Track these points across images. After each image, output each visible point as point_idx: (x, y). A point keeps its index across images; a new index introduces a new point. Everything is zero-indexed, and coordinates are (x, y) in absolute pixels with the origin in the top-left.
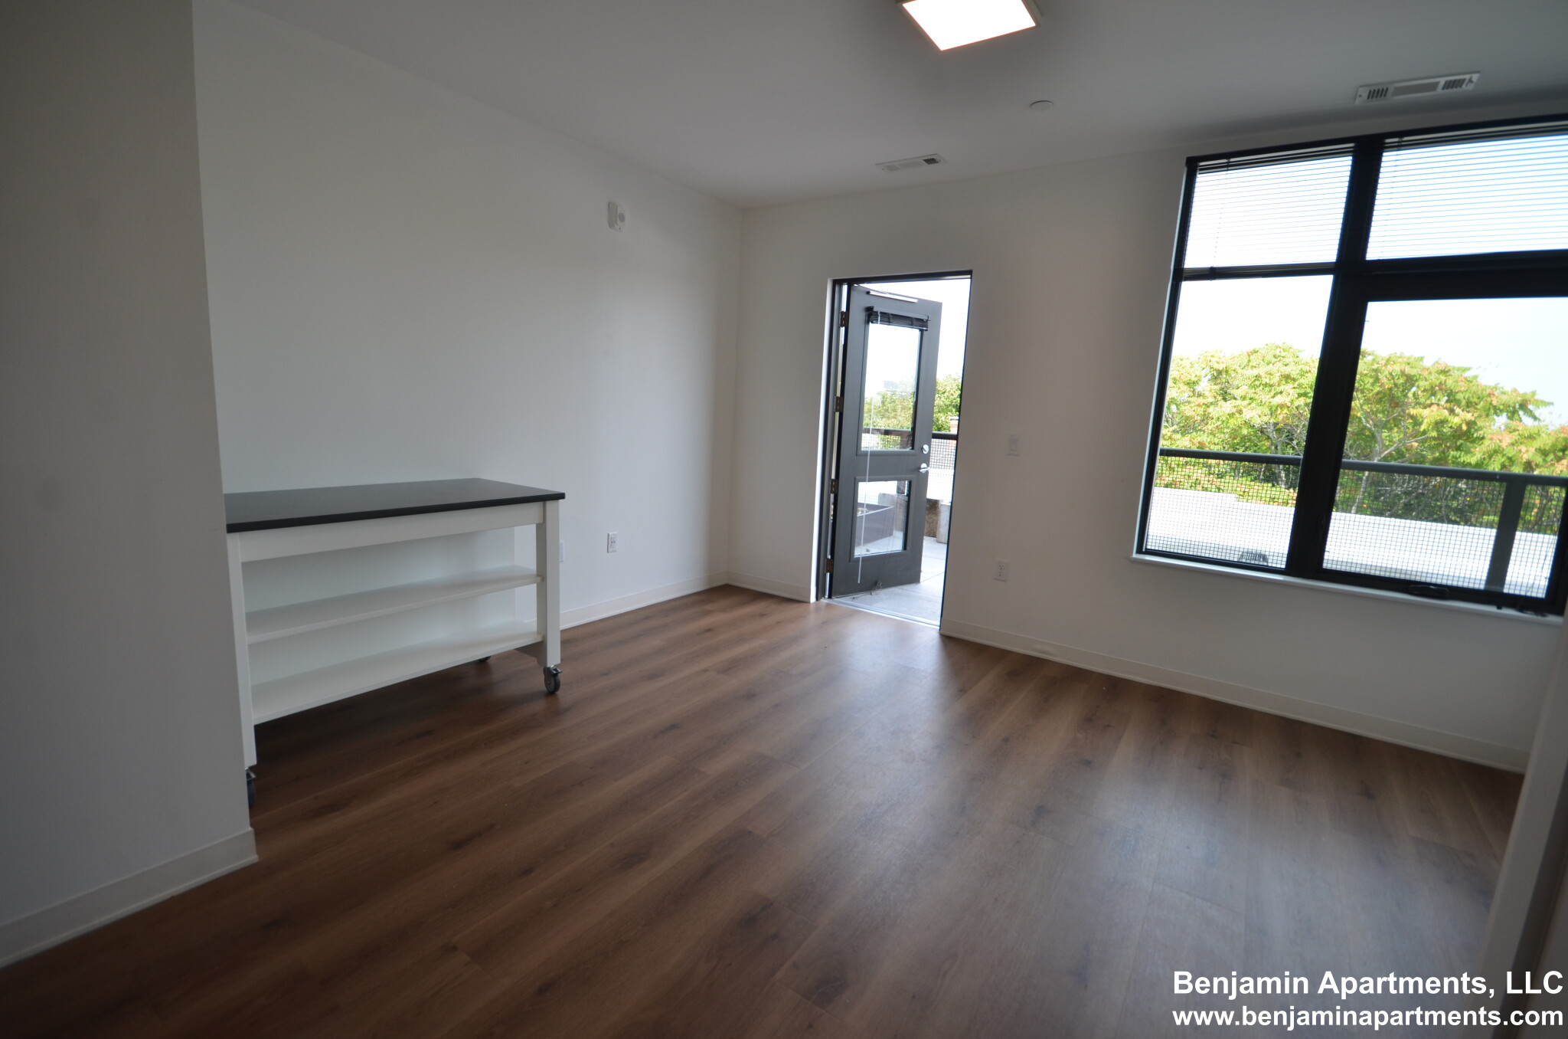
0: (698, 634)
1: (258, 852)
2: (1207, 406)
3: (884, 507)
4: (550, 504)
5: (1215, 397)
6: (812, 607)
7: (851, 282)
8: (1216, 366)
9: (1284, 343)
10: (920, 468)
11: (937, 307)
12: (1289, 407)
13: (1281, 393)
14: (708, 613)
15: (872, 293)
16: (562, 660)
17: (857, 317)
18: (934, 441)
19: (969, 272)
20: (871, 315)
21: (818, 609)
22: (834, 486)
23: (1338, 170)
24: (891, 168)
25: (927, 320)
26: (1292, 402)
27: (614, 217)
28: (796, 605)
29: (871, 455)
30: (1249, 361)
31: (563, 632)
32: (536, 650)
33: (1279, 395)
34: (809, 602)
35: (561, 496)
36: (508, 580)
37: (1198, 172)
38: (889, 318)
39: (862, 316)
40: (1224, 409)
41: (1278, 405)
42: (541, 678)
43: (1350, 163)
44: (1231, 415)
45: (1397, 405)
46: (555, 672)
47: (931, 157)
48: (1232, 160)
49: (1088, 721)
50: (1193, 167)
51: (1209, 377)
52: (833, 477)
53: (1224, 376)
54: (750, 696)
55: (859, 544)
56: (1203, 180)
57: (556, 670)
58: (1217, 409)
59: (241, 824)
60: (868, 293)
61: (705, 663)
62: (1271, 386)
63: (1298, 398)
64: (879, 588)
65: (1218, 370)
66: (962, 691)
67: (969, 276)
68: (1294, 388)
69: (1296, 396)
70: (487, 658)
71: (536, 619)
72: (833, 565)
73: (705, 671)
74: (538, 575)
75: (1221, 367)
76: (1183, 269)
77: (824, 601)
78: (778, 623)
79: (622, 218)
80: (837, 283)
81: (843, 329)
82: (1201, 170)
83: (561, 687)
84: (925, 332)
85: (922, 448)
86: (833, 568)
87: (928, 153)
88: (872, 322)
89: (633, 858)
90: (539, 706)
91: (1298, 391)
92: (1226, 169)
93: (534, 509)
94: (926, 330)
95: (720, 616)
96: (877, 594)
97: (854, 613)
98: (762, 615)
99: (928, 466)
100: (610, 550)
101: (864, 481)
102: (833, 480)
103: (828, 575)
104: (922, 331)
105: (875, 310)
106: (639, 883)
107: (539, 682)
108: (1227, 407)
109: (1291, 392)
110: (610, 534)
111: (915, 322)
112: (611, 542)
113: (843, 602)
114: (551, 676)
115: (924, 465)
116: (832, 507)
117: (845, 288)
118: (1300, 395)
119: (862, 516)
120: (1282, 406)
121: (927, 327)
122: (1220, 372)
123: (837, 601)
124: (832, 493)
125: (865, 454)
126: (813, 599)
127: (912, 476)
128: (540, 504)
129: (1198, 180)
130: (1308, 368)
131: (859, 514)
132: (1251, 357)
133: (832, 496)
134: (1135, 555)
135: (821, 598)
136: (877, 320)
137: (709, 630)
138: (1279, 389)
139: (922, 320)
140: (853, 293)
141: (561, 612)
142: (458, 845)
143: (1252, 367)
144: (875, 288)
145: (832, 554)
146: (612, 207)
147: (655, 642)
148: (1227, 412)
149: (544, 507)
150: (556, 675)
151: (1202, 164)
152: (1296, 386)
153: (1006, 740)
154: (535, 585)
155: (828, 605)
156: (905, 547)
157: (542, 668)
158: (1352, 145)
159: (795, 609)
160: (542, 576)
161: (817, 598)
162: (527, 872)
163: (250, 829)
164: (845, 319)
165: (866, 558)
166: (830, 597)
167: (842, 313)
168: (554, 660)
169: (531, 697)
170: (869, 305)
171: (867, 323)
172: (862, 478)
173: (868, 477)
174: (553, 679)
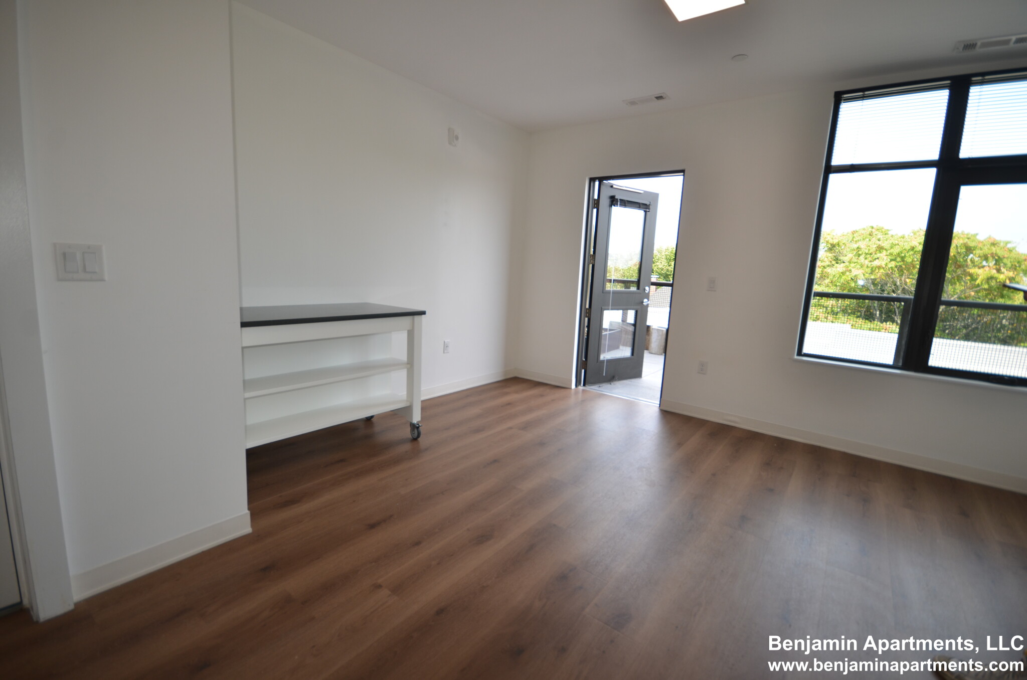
0: (502, 406)
1: (252, 526)
2: (824, 267)
3: (615, 330)
4: (417, 318)
5: (831, 262)
6: (573, 392)
7: (601, 179)
8: (831, 241)
9: (877, 226)
10: (643, 302)
11: (655, 196)
12: (884, 268)
13: (878, 258)
14: (507, 394)
15: (614, 186)
16: (422, 418)
17: (605, 201)
19: (683, 171)
20: (613, 201)
21: (576, 393)
22: (588, 313)
23: (940, 99)
24: (633, 103)
25: (649, 205)
26: (886, 265)
27: (453, 138)
28: (563, 390)
29: (612, 295)
30: (854, 237)
31: (423, 401)
33: (877, 260)
34: (571, 388)
35: (423, 313)
36: (387, 366)
37: (842, 101)
38: (625, 203)
39: (608, 201)
40: (838, 269)
41: (877, 267)
42: (409, 429)
43: (948, 94)
44: (843, 273)
45: (960, 266)
46: (418, 426)
47: (660, 95)
48: (866, 93)
49: (768, 465)
50: (839, 98)
51: (826, 249)
52: (587, 307)
53: (837, 248)
54: (542, 444)
55: (604, 352)
56: (845, 107)
57: (418, 424)
58: (834, 269)
59: (242, 509)
60: (612, 187)
61: (510, 424)
62: (871, 254)
63: (890, 262)
64: (616, 380)
65: (833, 244)
66: (680, 445)
67: (682, 174)
68: (887, 255)
69: (889, 260)
70: (372, 417)
71: (406, 393)
72: (586, 364)
73: (511, 428)
74: (408, 364)
75: (835, 242)
76: (831, 166)
77: (581, 388)
78: (553, 401)
79: (457, 138)
80: (592, 180)
81: (595, 210)
82: (844, 100)
83: (421, 436)
84: (648, 213)
85: (645, 289)
86: (586, 367)
87: (658, 93)
88: (614, 206)
89: (483, 538)
90: (407, 447)
91: (889, 257)
92: (862, 99)
93: (406, 321)
94: (649, 211)
95: (514, 395)
96: (615, 384)
97: (601, 396)
98: (542, 396)
99: (648, 300)
100: (445, 351)
101: (608, 309)
102: (587, 309)
103: (583, 371)
104: (645, 211)
105: (616, 197)
106: (489, 553)
107: (407, 433)
108: (840, 268)
109: (885, 258)
110: (446, 341)
111: (641, 206)
112: (446, 346)
113: (593, 389)
114: (415, 427)
115: (645, 300)
116: (586, 329)
117: (597, 183)
118: (891, 260)
120: (879, 267)
121: (649, 209)
122: (833, 246)
123: (588, 388)
124: (586, 317)
125: (609, 292)
126: (573, 386)
127: (638, 307)
128: (410, 317)
129: (841, 106)
130: (897, 242)
131: (604, 333)
132: (855, 235)
133: (586, 319)
134: (796, 357)
135: (578, 386)
136: (617, 204)
137: (509, 404)
138: (876, 256)
139: (646, 205)
140: (602, 187)
141: (422, 389)
142: (372, 527)
143: (856, 242)
144: (616, 183)
145: (586, 357)
146: (451, 132)
147: (476, 410)
148: (841, 271)
149: (413, 320)
150: (418, 428)
151: (845, 96)
152: (888, 254)
153: (714, 475)
154: (406, 370)
156: (633, 354)
157: (409, 424)
158: (949, 82)
159: (562, 393)
160: (411, 364)
161: (576, 386)
162: (418, 543)
163: (248, 511)
164: (597, 204)
165: (608, 361)
166: (584, 385)
167: (595, 200)
168: (416, 418)
169: (402, 442)
170: (612, 194)
171: (611, 206)
172: (606, 307)
173: (610, 307)
174: (416, 430)
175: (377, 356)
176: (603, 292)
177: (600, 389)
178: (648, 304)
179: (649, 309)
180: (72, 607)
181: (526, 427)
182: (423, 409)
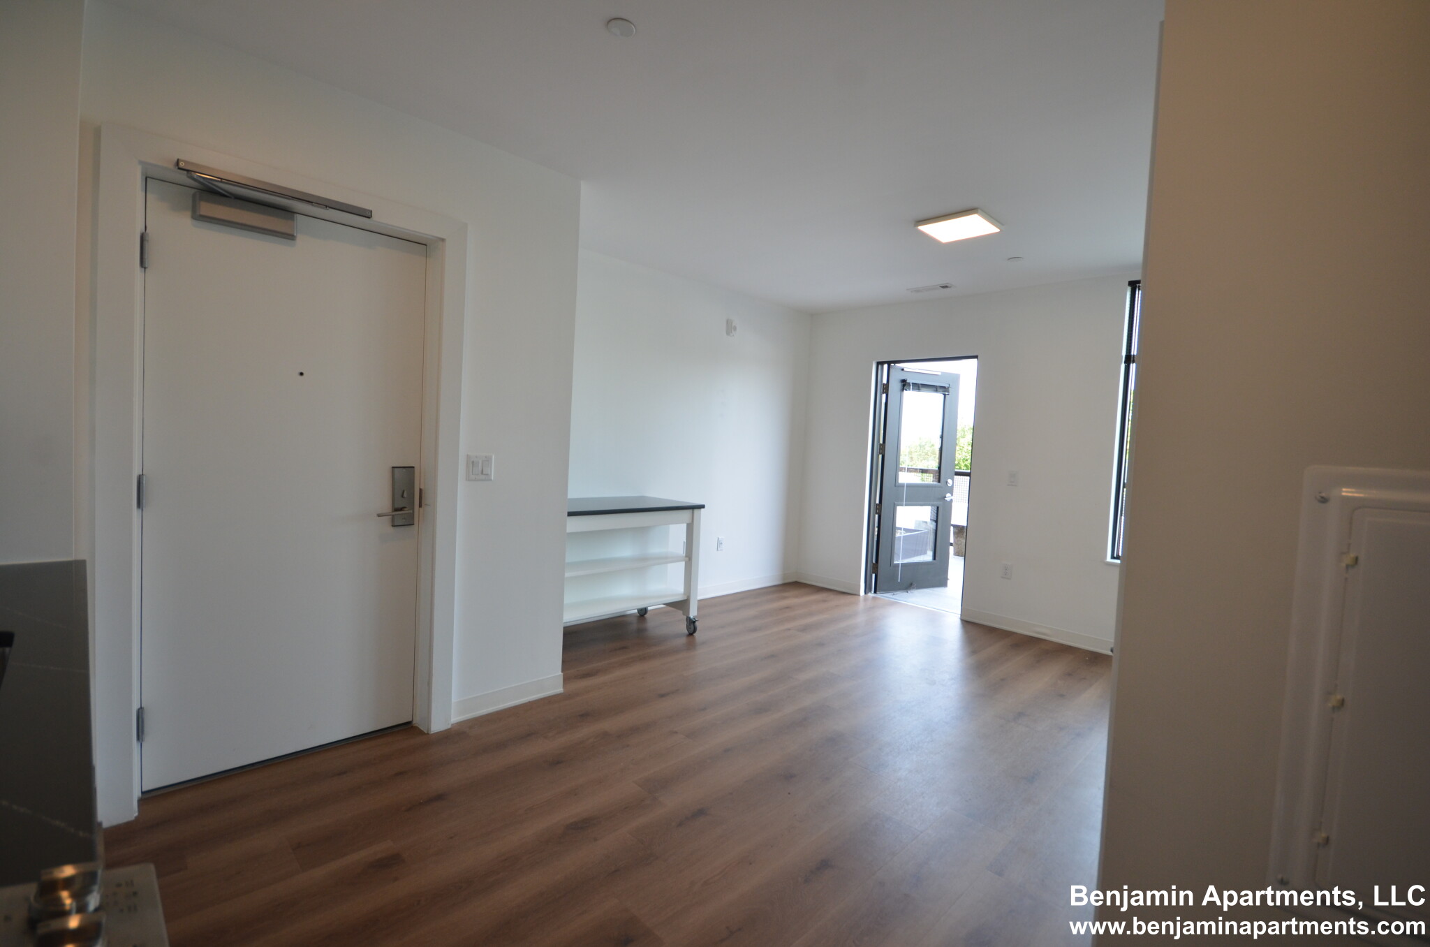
1: (564, 687)
3: (919, 531)
4: (696, 512)
6: (861, 599)
7: (889, 363)
10: (946, 498)
11: (956, 378)
14: (785, 598)
15: (906, 370)
16: (699, 614)
17: (895, 386)
18: (956, 477)
19: (976, 357)
20: (904, 384)
21: (866, 601)
22: (878, 508)
24: (917, 291)
25: (949, 387)
27: (730, 328)
28: (849, 597)
29: (907, 486)
31: (699, 599)
32: (682, 605)
34: (859, 595)
35: (703, 507)
36: (665, 559)
38: (918, 387)
39: (899, 385)
42: (685, 624)
47: (945, 285)
52: (877, 502)
54: (821, 645)
55: (899, 556)
57: (694, 619)
59: (557, 672)
60: (903, 370)
64: (914, 588)
67: (976, 359)
70: (646, 610)
71: (684, 587)
72: (877, 568)
74: (686, 556)
77: (871, 595)
78: (837, 606)
79: (735, 329)
80: (880, 364)
81: (884, 396)
83: (697, 630)
84: (947, 396)
85: (947, 482)
86: (877, 570)
87: (943, 282)
88: (906, 390)
90: (683, 641)
93: (687, 513)
94: (948, 394)
95: (794, 600)
96: (912, 592)
97: (893, 604)
98: (824, 601)
99: (952, 495)
101: (902, 505)
102: (877, 505)
103: (874, 575)
104: (945, 395)
105: (908, 381)
107: (683, 628)
110: (720, 537)
111: (938, 389)
112: (719, 543)
113: (885, 596)
114: (692, 624)
115: (948, 495)
116: (876, 529)
117: (886, 366)
119: (900, 537)
121: (948, 392)
123: (879, 595)
124: (876, 513)
125: (902, 485)
126: (862, 593)
127: (941, 503)
128: (690, 511)
131: (898, 535)
133: (877, 516)
135: (868, 593)
136: (909, 388)
139: (944, 387)
140: (891, 370)
141: (698, 587)
142: (662, 696)
144: (908, 366)
145: (877, 561)
146: (729, 323)
149: (693, 513)
150: (694, 622)
154: (684, 562)
155: (874, 598)
156: (934, 558)
157: (685, 617)
160: (689, 558)
161: (865, 593)
163: (561, 673)
164: (886, 389)
165: (903, 565)
166: (875, 592)
167: (884, 384)
168: (693, 613)
169: (677, 636)
170: (903, 378)
171: (903, 390)
172: (899, 503)
173: (904, 503)
174: (692, 626)
175: (655, 549)
176: (895, 486)
177: (894, 597)
178: (952, 500)
179: (953, 504)
180: (449, 727)
181: (805, 629)
182: (699, 609)
